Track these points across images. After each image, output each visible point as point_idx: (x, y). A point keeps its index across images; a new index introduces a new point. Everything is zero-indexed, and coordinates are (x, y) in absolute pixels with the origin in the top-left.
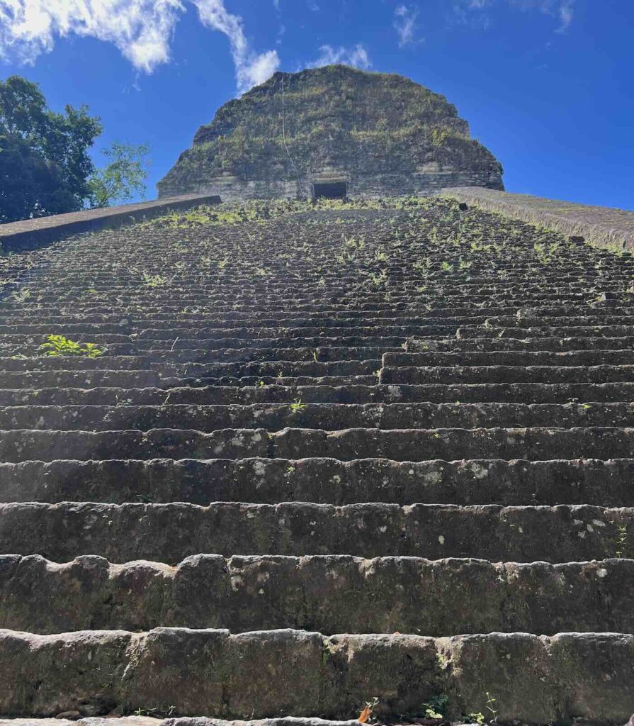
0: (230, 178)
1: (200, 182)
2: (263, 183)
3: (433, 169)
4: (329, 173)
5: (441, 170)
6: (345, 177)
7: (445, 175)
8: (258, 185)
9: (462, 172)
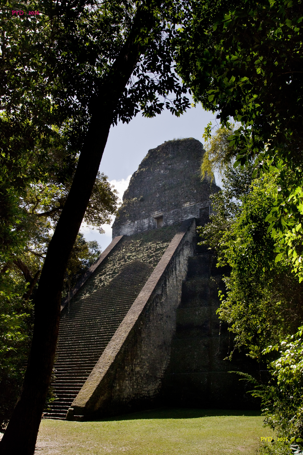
0: (130, 221)
1: (122, 225)
2: (139, 221)
3: (188, 205)
4: (157, 214)
5: (190, 205)
6: (162, 214)
7: (192, 206)
8: (138, 222)
9: (198, 204)
